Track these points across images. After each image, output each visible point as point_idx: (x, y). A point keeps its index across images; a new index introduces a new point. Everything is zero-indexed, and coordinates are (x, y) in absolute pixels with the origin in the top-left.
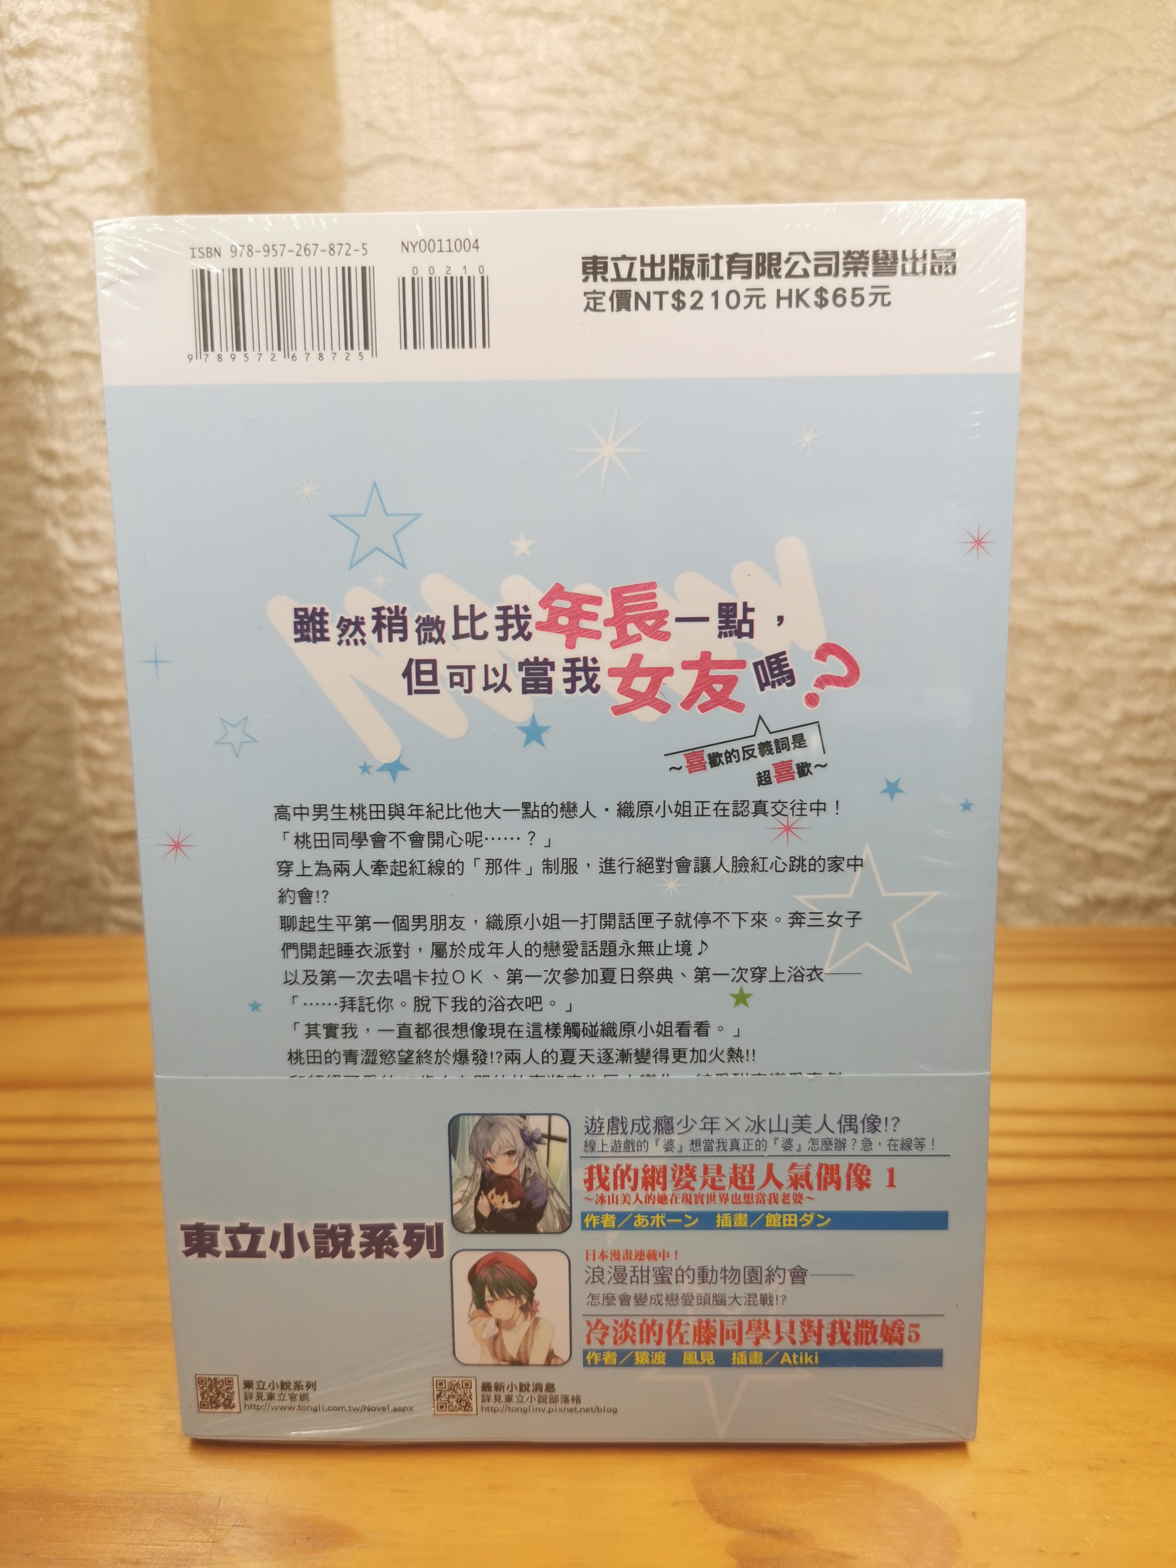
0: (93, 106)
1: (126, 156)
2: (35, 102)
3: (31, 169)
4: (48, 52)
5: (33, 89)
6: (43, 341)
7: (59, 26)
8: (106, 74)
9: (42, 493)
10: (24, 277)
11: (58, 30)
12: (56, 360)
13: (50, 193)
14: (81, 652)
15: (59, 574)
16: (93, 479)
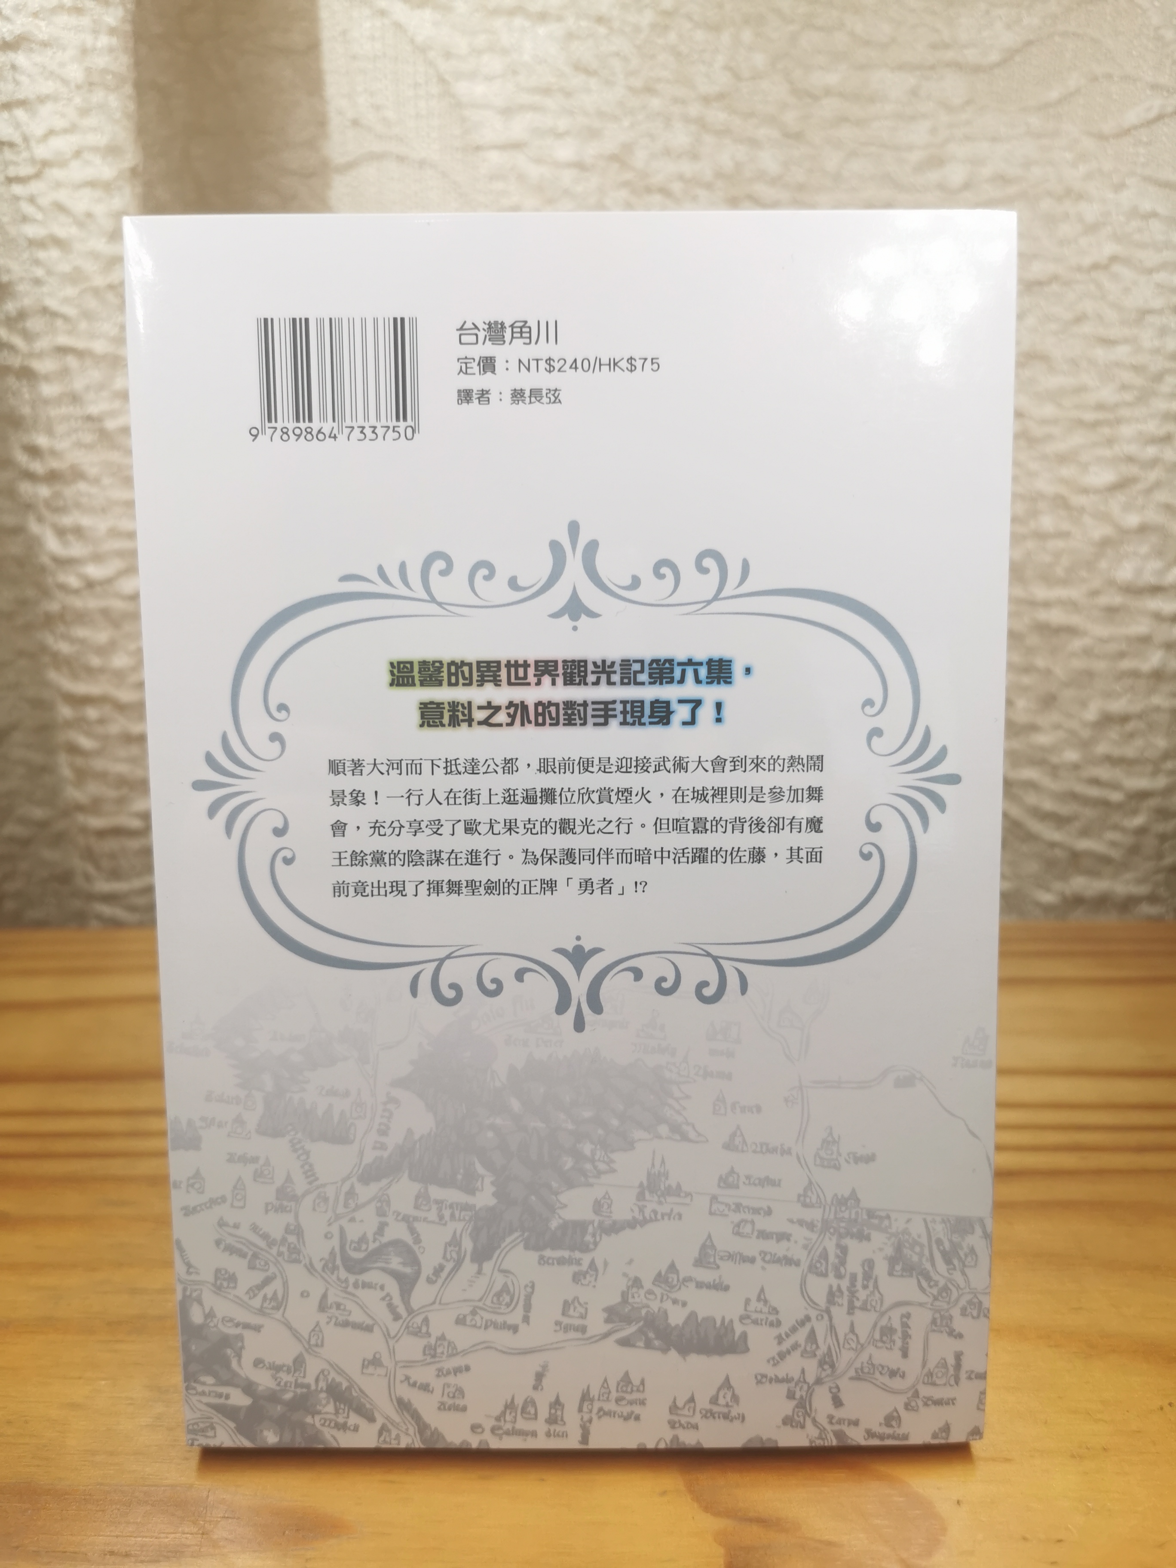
0: (78, 100)
1: (112, 151)
2: (20, 96)
3: (15, 164)
4: (33, 45)
5: (17, 83)
6: (28, 336)
7: (44, 20)
8: (91, 68)
9: (25, 488)
10: (8, 271)
11: (42, 24)
12: (40, 355)
13: (34, 187)
14: (64, 648)
15: (43, 569)
16: (77, 474)
